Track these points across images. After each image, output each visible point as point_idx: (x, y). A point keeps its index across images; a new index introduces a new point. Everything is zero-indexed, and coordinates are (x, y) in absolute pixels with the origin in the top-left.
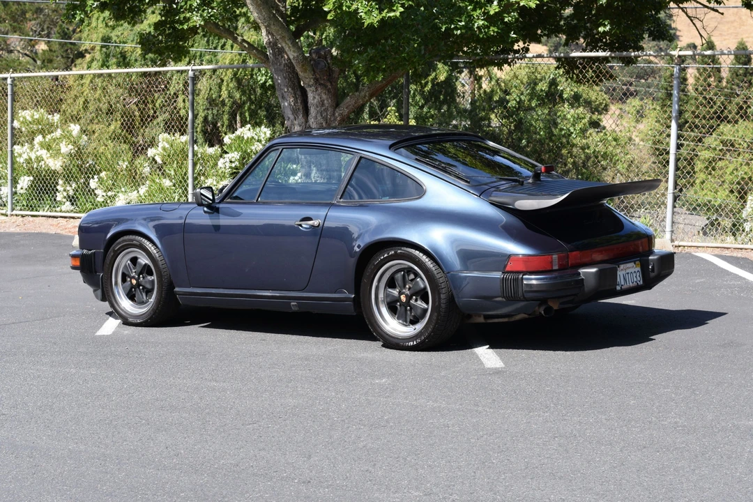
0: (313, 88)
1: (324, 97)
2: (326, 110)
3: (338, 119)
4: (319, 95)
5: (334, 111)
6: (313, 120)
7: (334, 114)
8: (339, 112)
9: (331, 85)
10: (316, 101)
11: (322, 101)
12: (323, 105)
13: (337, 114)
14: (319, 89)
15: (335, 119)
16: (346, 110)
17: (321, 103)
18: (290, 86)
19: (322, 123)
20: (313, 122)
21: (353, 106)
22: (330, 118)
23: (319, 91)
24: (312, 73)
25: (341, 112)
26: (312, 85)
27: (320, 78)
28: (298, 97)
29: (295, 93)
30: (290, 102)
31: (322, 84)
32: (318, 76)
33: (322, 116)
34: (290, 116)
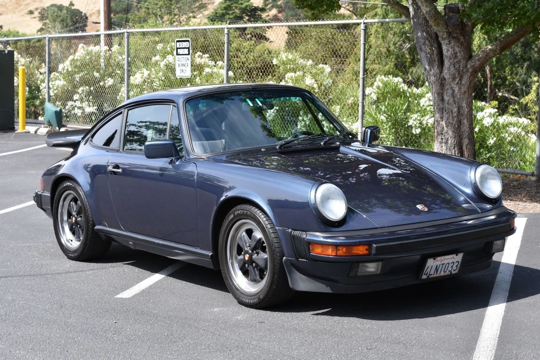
0: (447, 41)
1: (457, 49)
2: (459, 62)
3: (470, 70)
4: (452, 48)
5: (467, 63)
6: (446, 71)
7: (466, 66)
8: (471, 64)
9: (464, 38)
10: (449, 53)
11: (456, 54)
12: (456, 57)
13: (469, 66)
14: (452, 42)
15: (467, 71)
16: (477, 62)
17: (454, 56)
18: (427, 39)
19: (454, 75)
20: (446, 74)
21: (485, 58)
22: (462, 70)
23: (453, 44)
24: (445, 26)
25: (473, 64)
26: (446, 38)
27: (453, 32)
28: (434, 49)
29: (432, 46)
30: (426, 54)
31: (455, 37)
32: (451, 30)
33: (454, 67)
34: (427, 67)
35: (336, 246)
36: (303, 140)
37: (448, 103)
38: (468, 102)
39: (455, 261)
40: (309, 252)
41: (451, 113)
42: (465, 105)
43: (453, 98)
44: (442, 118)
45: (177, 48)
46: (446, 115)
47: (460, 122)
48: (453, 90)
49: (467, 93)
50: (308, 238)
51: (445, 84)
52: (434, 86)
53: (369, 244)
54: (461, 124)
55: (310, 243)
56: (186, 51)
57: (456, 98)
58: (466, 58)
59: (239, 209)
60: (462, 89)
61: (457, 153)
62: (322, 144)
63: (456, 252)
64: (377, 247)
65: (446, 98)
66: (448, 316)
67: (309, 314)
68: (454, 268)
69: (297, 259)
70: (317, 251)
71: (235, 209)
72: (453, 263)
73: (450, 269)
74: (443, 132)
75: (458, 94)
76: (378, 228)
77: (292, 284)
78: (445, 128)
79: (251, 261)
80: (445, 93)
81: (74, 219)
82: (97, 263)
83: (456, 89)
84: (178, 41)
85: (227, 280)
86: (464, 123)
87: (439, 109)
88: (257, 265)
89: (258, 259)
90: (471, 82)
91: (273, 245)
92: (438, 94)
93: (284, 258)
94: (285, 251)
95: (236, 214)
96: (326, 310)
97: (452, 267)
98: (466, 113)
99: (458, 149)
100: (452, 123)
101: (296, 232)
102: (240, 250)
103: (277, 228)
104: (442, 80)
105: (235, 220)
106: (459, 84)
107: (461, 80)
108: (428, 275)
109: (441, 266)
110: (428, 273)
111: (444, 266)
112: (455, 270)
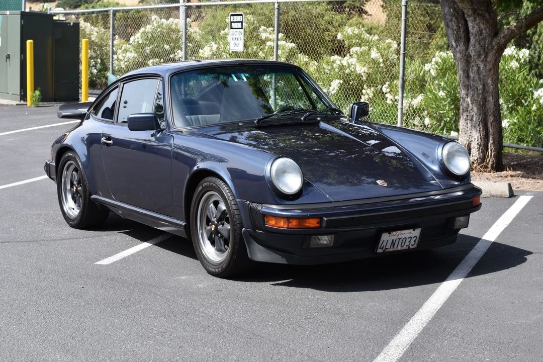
0: (472, 18)
1: (482, 26)
2: (484, 39)
3: (495, 48)
4: (477, 25)
5: (492, 40)
6: (472, 48)
7: (491, 43)
8: (496, 41)
9: (490, 15)
10: (475, 30)
11: (481, 31)
12: (481, 34)
13: (494, 44)
14: (477, 19)
15: (493, 48)
16: (502, 39)
17: (479, 33)
18: (454, 16)
19: (480, 52)
20: (472, 51)
21: (510, 36)
22: (488, 47)
23: (478, 21)
24: (470, 3)
25: (498, 41)
26: (471, 15)
27: (478, 8)
28: (460, 26)
29: (458, 22)
30: (453, 31)
31: (480, 15)
32: (476, 7)
33: (480, 44)
34: (454, 43)
35: (288, 218)
36: (284, 115)
37: (473, 80)
38: (494, 79)
39: (412, 236)
40: (264, 224)
41: (476, 90)
42: (490, 82)
43: (479, 75)
44: (467, 95)
45: (231, 22)
46: (472, 92)
47: (485, 100)
48: (479, 68)
49: (493, 71)
50: (263, 210)
51: (471, 61)
52: (460, 63)
53: (320, 218)
54: (486, 102)
55: (265, 215)
56: (239, 25)
57: (481, 75)
58: (491, 35)
59: (208, 181)
60: (488, 66)
61: (481, 130)
62: (302, 119)
63: (414, 227)
64: (327, 221)
65: (471, 75)
66: (401, 290)
67: (268, 284)
68: (412, 242)
69: (254, 230)
70: (272, 223)
71: (203, 181)
72: (411, 238)
73: (407, 243)
74: (469, 109)
75: (483, 71)
76: (332, 202)
77: (250, 254)
78: (470, 105)
79: (217, 231)
80: (471, 70)
81: (75, 188)
82: (94, 231)
83: (482, 66)
84: (232, 15)
85: (197, 249)
86: (489, 100)
87: (465, 86)
88: (222, 236)
89: (222, 230)
90: (496, 59)
91: (234, 216)
92: (464, 71)
93: (244, 229)
94: (244, 223)
95: (204, 186)
96: (287, 281)
97: (409, 241)
98: (491, 90)
99: (483, 126)
100: (477, 100)
101: (253, 204)
102: (209, 221)
103: (237, 200)
104: (467, 57)
105: (203, 192)
106: (485, 61)
107: (486, 57)
108: (384, 249)
109: (398, 240)
110: (384, 247)
111: (401, 240)
112: (413, 245)
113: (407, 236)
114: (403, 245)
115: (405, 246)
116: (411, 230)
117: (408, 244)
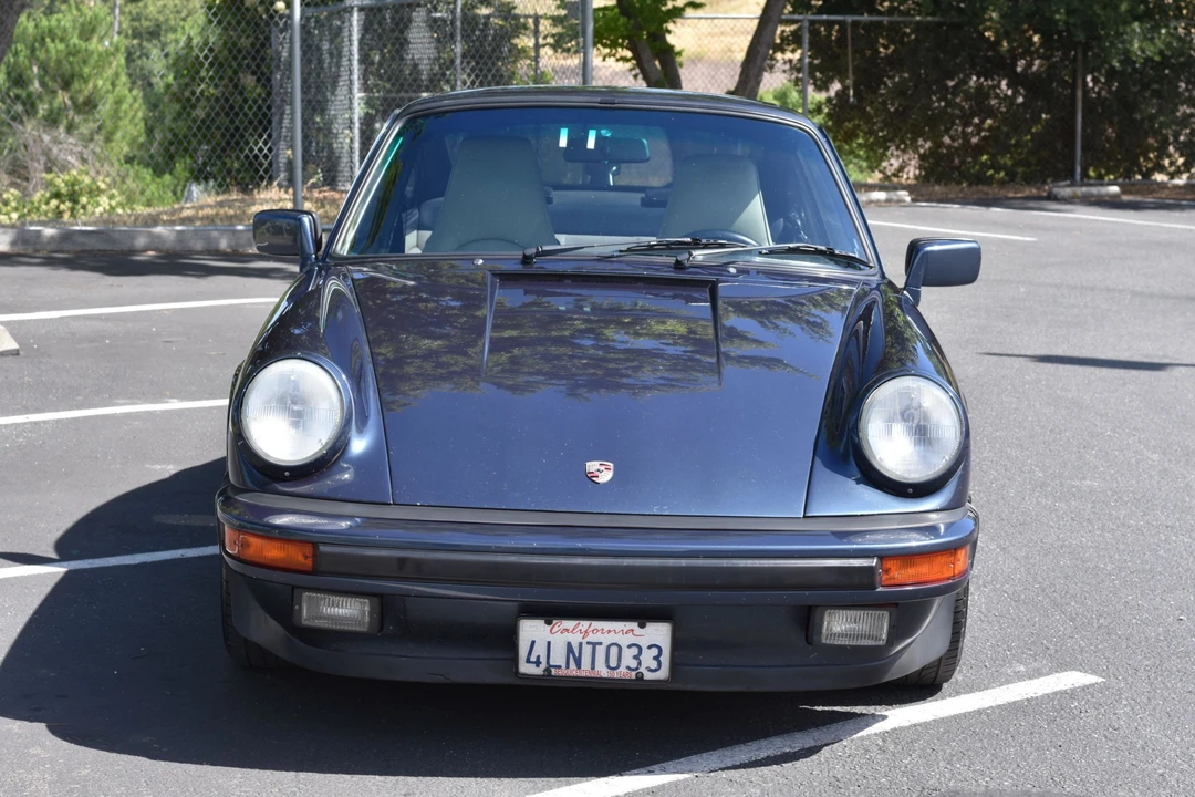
39: (642, 641)
68: (648, 659)
72: (639, 646)
73: (629, 663)
76: (390, 504)
97: (636, 658)
108: (543, 666)
109: (587, 650)
110: (543, 659)
111: (601, 651)
112: (655, 668)
113: (624, 641)
114: (613, 663)
115: (623, 669)
116: (634, 625)
117: (634, 664)
